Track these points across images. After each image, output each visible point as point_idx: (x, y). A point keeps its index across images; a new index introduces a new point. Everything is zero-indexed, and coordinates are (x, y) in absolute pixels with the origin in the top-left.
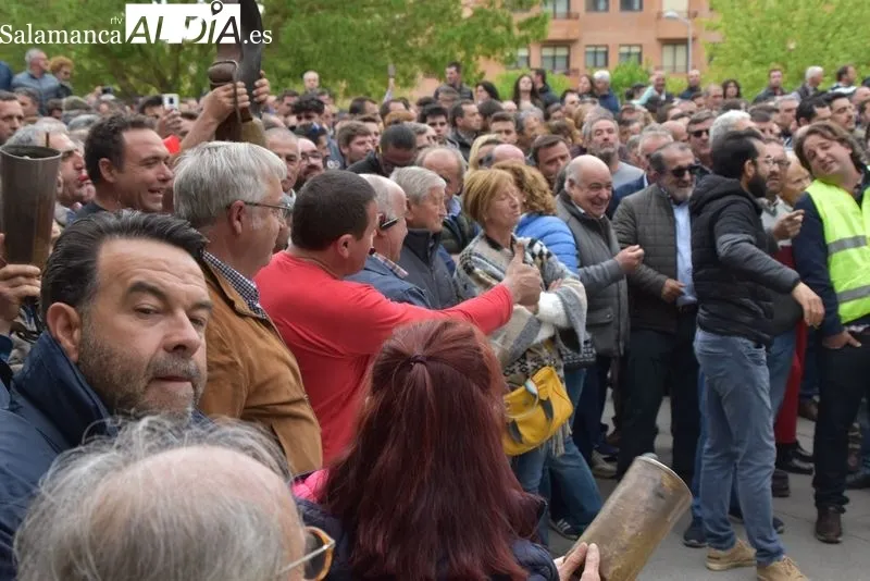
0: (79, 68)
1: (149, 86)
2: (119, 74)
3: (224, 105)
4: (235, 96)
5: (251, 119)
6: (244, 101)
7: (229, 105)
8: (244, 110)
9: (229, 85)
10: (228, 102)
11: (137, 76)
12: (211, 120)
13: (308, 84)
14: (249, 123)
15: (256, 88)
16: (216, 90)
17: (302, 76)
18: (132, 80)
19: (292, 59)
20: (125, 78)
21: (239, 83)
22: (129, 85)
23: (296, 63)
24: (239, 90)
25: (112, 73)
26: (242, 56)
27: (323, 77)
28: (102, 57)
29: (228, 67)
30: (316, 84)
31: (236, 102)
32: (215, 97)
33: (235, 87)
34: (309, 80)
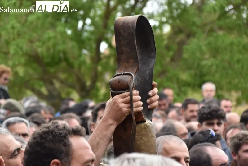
0: (16, 74)
1: (70, 90)
2: (48, 80)
3: (120, 109)
4: (131, 102)
5: (145, 121)
6: (139, 106)
7: (125, 109)
8: (139, 113)
9: (126, 93)
10: (124, 107)
11: (62, 82)
12: (111, 122)
13: (205, 94)
14: (143, 125)
15: (149, 97)
16: (115, 97)
17: (200, 86)
18: (57, 85)
19: (193, 72)
20: (52, 83)
21: (135, 92)
22: (55, 89)
23: (196, 75)
24: (134, 97)
25: (42, 79)
26: (138, 69)
27: (219, 88)
28: (35, 65)
29: (126, 78)
30: (213, 94)
31: (131, 107)
32: (114, 103)
33: (131, 95)
34: (207, 91)
